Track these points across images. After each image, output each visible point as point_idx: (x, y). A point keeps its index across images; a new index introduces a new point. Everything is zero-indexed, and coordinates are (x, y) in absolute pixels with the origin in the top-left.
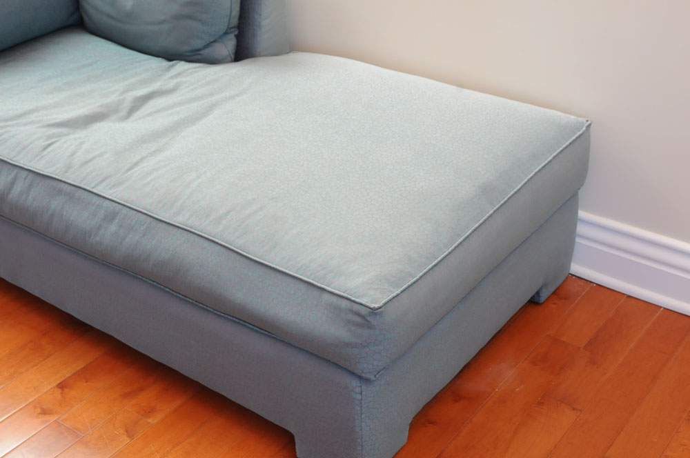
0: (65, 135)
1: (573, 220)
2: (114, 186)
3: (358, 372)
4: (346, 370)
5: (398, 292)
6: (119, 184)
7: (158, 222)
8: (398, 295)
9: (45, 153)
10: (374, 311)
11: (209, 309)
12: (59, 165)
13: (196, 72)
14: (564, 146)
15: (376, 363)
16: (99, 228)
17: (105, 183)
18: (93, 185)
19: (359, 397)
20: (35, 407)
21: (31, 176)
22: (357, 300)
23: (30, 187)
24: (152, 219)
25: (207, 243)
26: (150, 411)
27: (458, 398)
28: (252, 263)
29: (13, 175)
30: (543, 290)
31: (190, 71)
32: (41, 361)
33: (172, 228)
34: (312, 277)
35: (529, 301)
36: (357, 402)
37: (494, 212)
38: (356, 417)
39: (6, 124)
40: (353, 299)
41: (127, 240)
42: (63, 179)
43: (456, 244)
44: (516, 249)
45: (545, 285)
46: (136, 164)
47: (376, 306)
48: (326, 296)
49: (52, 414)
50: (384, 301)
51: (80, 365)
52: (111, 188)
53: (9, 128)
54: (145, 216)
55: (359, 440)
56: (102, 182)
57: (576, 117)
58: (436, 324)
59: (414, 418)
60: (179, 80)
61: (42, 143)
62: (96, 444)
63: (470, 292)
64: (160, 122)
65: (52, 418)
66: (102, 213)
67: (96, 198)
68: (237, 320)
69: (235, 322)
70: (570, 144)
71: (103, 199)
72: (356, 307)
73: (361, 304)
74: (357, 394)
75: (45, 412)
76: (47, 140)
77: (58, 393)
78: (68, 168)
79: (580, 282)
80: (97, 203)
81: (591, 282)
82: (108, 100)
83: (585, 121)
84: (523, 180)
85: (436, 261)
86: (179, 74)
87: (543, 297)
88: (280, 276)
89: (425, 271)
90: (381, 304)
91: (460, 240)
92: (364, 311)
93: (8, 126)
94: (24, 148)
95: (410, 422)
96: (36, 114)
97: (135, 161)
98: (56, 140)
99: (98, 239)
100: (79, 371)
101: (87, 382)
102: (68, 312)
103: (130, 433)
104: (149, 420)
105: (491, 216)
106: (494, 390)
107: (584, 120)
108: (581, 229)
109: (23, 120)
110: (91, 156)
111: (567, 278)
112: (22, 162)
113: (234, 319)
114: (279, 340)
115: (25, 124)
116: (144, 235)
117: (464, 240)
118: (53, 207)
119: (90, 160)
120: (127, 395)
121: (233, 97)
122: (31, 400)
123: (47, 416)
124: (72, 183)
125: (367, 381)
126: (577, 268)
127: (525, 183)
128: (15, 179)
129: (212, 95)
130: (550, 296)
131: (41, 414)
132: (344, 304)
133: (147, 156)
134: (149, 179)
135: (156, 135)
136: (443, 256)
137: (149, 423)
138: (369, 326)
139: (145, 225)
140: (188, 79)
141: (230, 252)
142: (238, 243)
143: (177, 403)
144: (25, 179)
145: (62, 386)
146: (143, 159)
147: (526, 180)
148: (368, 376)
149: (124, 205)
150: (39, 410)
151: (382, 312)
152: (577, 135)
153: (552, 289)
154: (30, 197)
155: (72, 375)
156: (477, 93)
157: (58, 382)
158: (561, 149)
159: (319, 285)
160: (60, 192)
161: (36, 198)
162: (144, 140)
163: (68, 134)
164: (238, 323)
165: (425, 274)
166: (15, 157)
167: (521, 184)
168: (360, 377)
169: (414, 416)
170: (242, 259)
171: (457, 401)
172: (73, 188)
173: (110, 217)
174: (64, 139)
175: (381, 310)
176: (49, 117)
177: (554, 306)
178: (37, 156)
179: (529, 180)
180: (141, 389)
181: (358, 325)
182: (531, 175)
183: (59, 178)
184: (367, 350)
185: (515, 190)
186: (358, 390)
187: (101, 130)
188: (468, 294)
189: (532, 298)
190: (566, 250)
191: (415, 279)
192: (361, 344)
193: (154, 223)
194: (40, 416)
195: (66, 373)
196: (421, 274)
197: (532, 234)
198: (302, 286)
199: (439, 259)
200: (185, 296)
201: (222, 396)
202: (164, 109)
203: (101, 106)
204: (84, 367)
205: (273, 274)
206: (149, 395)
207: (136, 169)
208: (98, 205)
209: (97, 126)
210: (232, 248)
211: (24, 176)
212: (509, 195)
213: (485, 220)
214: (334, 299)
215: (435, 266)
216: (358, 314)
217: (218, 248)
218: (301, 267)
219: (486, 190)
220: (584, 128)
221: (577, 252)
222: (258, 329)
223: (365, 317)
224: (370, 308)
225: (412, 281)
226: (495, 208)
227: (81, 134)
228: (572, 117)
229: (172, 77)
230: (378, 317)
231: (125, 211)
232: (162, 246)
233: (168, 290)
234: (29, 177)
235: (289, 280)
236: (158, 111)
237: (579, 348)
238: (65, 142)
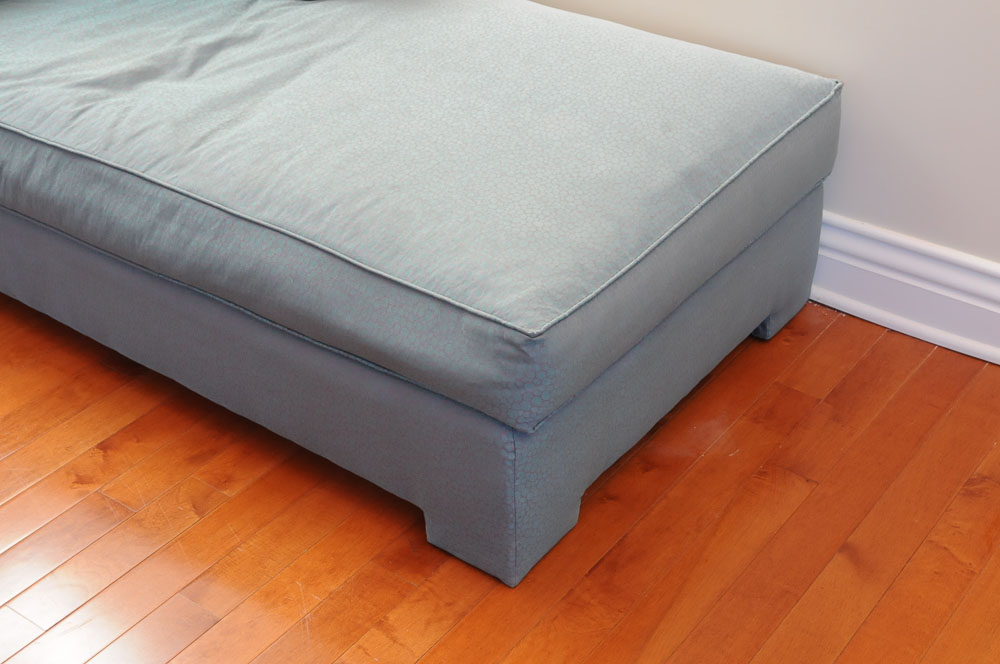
0: (101, 99)
1: (815, 224)
2: (172, 169)
3: (511, 422)
4: (494, 420)
5: (566, 314)
6: (181, 166)
7: (234, 218)
8: (565, 318)
9: (76, 122)
10: (532, 339)
11: (306, 339)
12: (95, 140)
13: (286, 11)
14: (803, 117)
15: (534, 410)
16: (153, 227)
17: (160, 166)
18: (143, 168)
19: (511, 456)
20: (68, 474)
21: (56, 155)
22: (509, 324)
23: (55, 170)
24: (226, 215)
25: (302, 248)
26: (227, 481)
27: (649, 465)
28: (365, 275)
29: (31, 154)
30: (772, 321)
31: (276, 10)
32: (75, 414)
33: (255, 227)
34: (448, 293)
35: (751, 336)
36: (509, 464)
37: (702, 207)
38: (508, 484)
39: (20, 82)
40: (504, 322)
41: (193, 244)
42: (102, 160)
43: (647, 251)
44: (731, 262)
45: (774, 314)
46: (203, 139)
47: (536, 331)
48: (467, 319)
49: (92, 483)
50: (546, 325)
51: (128, 419)
52: (167, 173)
53: (23, 88)
54: (217, 211)
55: (512, 516)
56: (155, 163)
57: (821, 78)
58: (619, 360)
59: (587, 491)
60: (261, 22)
61: (72, 109)
62: (154, 523)
63: (666, 316)
64: (236, 81)
65: (92, 489)
66: (156, 207)
67: (148, 186)
68: (346, 354)
69: (343, 356)
70: (811, 114)
71: (159, 188)
72: (508, 334)
73: (515, 329)
74: (508, 452)
75: (81, 480)
76: (77, 105)
77: (99, 457)
78: (109, 143)
79: (824, 311)
80: (151, 193)
81: (839, 311)
82: (161, 50)
83: (833, 83)
84: (743, 164)
85: (619, 273)
86: (262, 14)
87: (772, 330)
88: (404, 292)
89: (603, 286)
90: (542, 329)
91: (652, 246)
92: (518, 339)
93: (21, 85)
94: (46, 116)
95: (582, 494)
96: (60, 69)
97: (201, 134)
98: (89, 104)
99: (152, 242)
100: (127, 427)
101: (138, 441)
102: (111, 347)
103: (199, 510)
104: (225, 493)
105: (696, 212)
106: (699, 455)
107: (833, 81)
108: (826, 236)
109: (43, 77)
110: (141, 127)
111: (805, 305)
112: (43, 135)
113: (341, 352)
114: (402, 380)
115: (45, 83)
116: (216, 237)
117: (659, 245)
118: (88, 199)
119: (139, 134)
120: (194, 460)
121: (338, 47)
122: (62, 464)
123: (85, 485)
124: (115, 164)
125: (523, 434)
126: (820, 292)
127: (747, 168)
128: (33, 160)
129: (308, 43)
130: (781, 330)
131: (77, 482)
132: (492, 329)
133: (219, 129)
134: (223, 159)
135: (230, 100)
136: (628, 266)
137: (225, 496)
138: (525, 358)
139: (218, 224)
140: (273, 21)
141: (336, 260)
142: (347, 248)
143: (262, 470)
144: (49, 158)
145: (104, 447)
146: (212, 132)
147: (747, 164)
148: (525, 428)
149: (188, 196)
150: (74, 478)
151: (543, 340)
152: (821, 102)
153: (783, 320)
154: (56, 185)
155: (118, 432)
156: (683, 42)
157: (99, 442)
158: (798, 121)
159: (457, 304)
160: (98, 177)
161: (63, 186)
162: (214, 105)
163: (107, 97)
164: (347, 358)
165: (603, 290)
166: (33, 128)
167: (741, 170)
168: (513, 430)
169: (587, 486)
170: (352, 270)
171: (647, 470)
172: (116, 172)
173: (169, 212)
174: (101, 104)
175: (542, 337)
176: (79, 73)
177: (787, 344)
178: (64, 127)
179: (751, 164)
180: (214, 452)
181: (510, 358)
182: (756, 157)
183: (96, 158)
184: (522, 392)
185: (732, 177)
186: (510, 447)
187: (153, 93)
188: (664, 320)
189: (755, 331)
190: (805, 265)
191: (589, 297)
192: (515, 384)
193: (230, 220)
194: (76, 485)
195: (110, 429)
196: (599, 290)
197: (756, 240)
198: (434, 305)
199: (623, 270)
200: (274, 322)
201: (326, 460)
202: (241, 63)
203: (152, 58)
204: (134, 422)
205: (395, 290)
206: (225, 460)
207: (203, 146)
208: (151, 196)
209: (148, 86)
210: (338, 254)
211: (46, 156)
212: (723, 185)
213: (688, 219)
214: (478, 323)
215: (618, 279)
216: (510, 343)
217: (319, 254)
218: (434, 279)
219: (691, 178)
220: (832, 93)
221: (821, 269)
222: (373, 366)
223: (521, 347)
224: (527, 335)
225: (585, 299)
226: (704, 202)
227: (125, 97)
228: (816, 77)
229: (251, 19)
230: (537, 346)
231: (189, 203)
232: (242, 252)
233: (250, 313)
234: (54, 156)
235: (415, 297)
236: (232, 66)
237: (819, 400)
238: (103, 108)
